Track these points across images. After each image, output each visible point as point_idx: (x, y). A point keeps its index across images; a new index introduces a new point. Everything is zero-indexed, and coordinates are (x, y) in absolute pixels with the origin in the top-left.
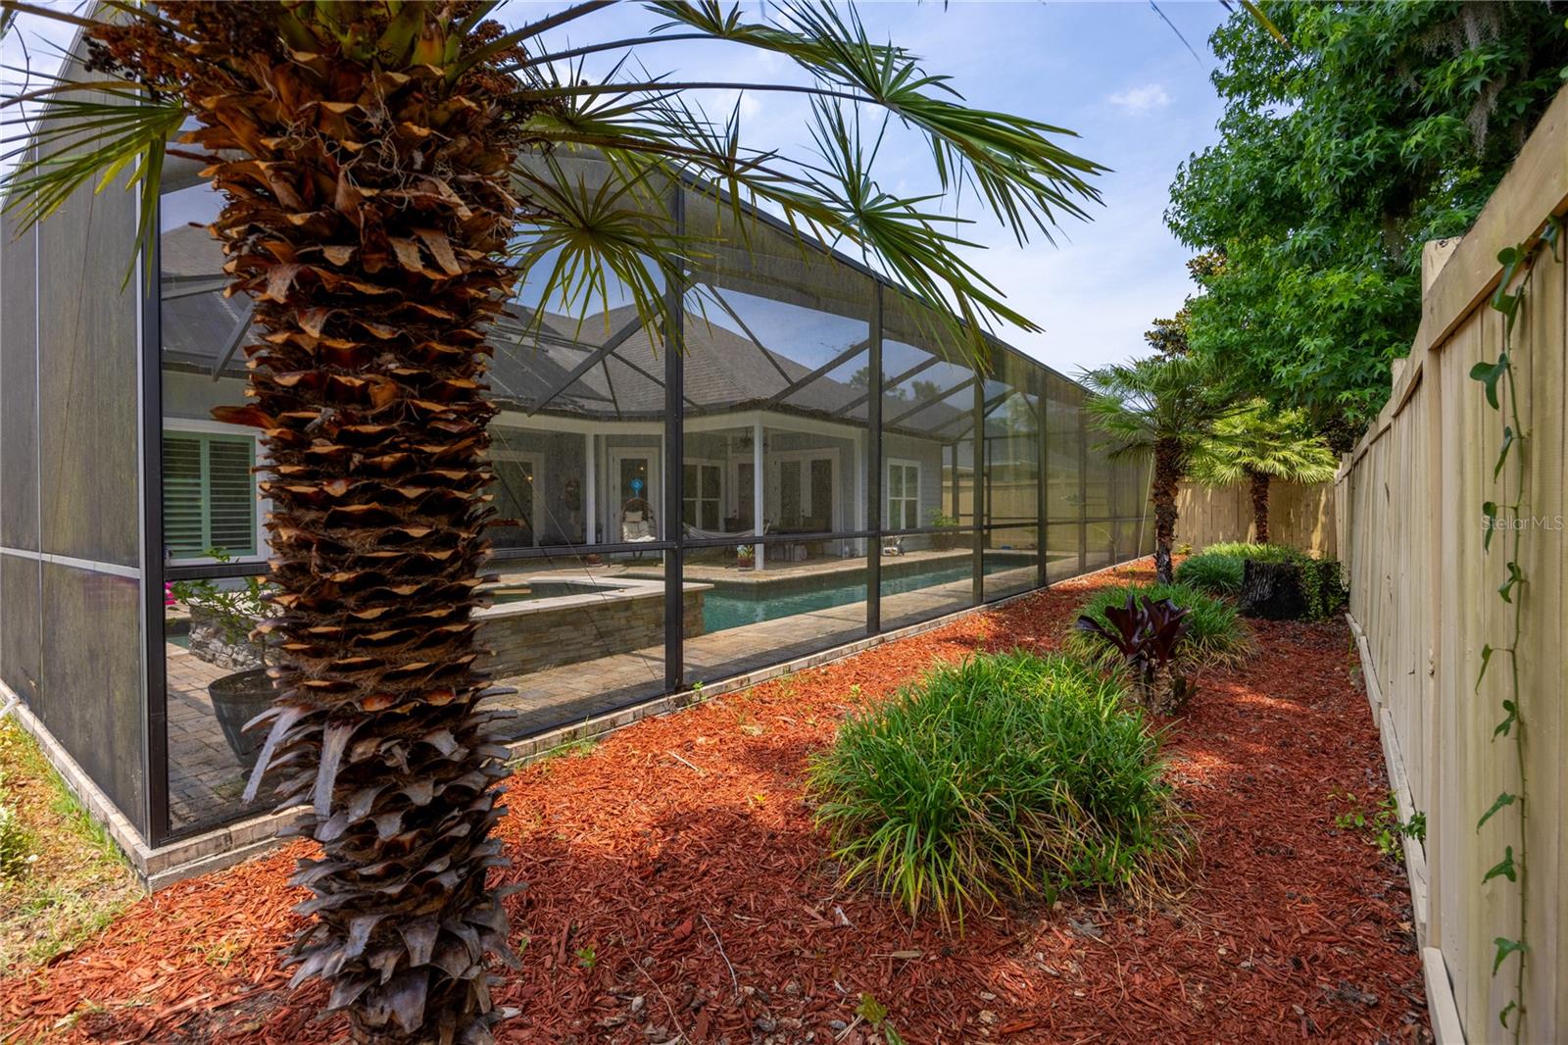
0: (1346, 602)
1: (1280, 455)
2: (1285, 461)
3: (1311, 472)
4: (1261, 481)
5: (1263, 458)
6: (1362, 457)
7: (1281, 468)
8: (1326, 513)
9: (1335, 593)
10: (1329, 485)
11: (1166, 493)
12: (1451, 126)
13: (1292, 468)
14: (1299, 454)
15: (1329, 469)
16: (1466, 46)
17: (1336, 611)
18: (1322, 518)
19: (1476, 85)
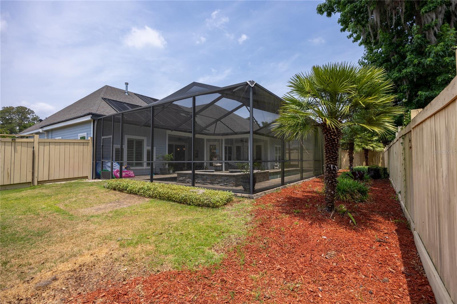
0: (389, 176)
1: (371, 145)
2: (372, 146)
3: (378, 149)
4: (366, 151)
5: (367, 146)
6: (391, 147)
7: (371, 148)
8: (382, 159)
9: (386, 174)
10: (383, 152)
11: (351, 154)
12: (403, 95)
13: (374, 148)
14: (375, 145)
15: (383, 148)
16: (404, 84)
17: (387, 178)
18: (381, 161)
19: (406, 90)
